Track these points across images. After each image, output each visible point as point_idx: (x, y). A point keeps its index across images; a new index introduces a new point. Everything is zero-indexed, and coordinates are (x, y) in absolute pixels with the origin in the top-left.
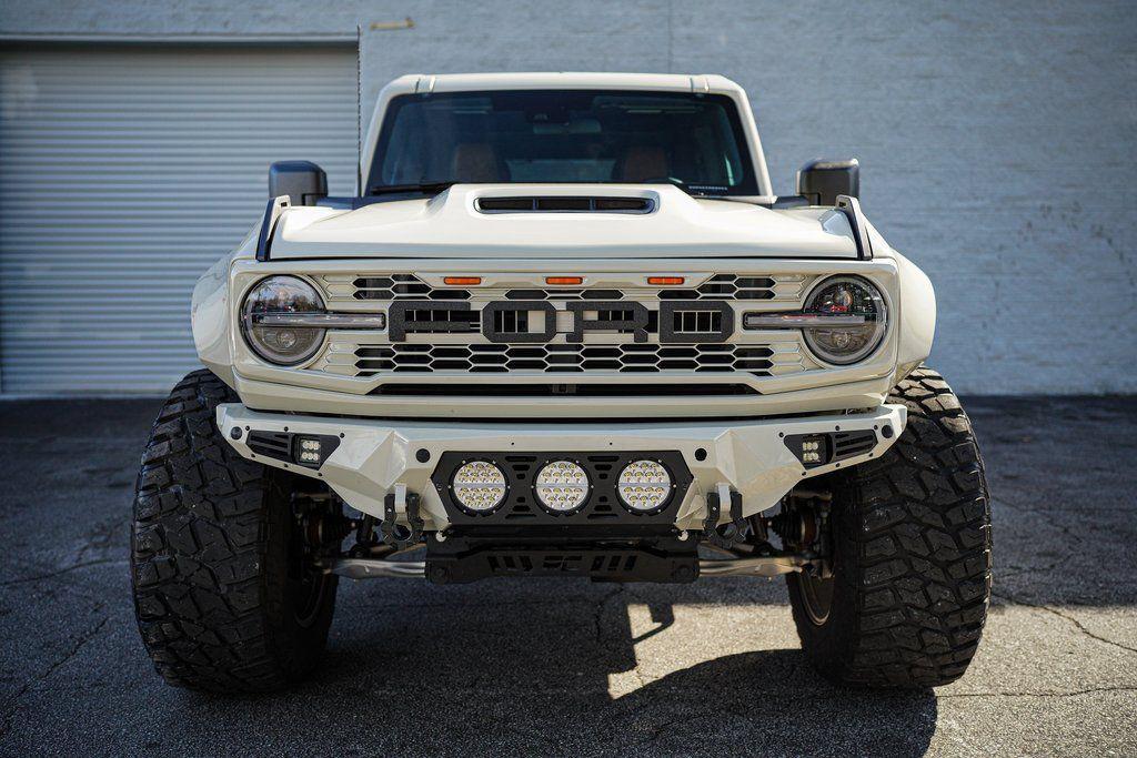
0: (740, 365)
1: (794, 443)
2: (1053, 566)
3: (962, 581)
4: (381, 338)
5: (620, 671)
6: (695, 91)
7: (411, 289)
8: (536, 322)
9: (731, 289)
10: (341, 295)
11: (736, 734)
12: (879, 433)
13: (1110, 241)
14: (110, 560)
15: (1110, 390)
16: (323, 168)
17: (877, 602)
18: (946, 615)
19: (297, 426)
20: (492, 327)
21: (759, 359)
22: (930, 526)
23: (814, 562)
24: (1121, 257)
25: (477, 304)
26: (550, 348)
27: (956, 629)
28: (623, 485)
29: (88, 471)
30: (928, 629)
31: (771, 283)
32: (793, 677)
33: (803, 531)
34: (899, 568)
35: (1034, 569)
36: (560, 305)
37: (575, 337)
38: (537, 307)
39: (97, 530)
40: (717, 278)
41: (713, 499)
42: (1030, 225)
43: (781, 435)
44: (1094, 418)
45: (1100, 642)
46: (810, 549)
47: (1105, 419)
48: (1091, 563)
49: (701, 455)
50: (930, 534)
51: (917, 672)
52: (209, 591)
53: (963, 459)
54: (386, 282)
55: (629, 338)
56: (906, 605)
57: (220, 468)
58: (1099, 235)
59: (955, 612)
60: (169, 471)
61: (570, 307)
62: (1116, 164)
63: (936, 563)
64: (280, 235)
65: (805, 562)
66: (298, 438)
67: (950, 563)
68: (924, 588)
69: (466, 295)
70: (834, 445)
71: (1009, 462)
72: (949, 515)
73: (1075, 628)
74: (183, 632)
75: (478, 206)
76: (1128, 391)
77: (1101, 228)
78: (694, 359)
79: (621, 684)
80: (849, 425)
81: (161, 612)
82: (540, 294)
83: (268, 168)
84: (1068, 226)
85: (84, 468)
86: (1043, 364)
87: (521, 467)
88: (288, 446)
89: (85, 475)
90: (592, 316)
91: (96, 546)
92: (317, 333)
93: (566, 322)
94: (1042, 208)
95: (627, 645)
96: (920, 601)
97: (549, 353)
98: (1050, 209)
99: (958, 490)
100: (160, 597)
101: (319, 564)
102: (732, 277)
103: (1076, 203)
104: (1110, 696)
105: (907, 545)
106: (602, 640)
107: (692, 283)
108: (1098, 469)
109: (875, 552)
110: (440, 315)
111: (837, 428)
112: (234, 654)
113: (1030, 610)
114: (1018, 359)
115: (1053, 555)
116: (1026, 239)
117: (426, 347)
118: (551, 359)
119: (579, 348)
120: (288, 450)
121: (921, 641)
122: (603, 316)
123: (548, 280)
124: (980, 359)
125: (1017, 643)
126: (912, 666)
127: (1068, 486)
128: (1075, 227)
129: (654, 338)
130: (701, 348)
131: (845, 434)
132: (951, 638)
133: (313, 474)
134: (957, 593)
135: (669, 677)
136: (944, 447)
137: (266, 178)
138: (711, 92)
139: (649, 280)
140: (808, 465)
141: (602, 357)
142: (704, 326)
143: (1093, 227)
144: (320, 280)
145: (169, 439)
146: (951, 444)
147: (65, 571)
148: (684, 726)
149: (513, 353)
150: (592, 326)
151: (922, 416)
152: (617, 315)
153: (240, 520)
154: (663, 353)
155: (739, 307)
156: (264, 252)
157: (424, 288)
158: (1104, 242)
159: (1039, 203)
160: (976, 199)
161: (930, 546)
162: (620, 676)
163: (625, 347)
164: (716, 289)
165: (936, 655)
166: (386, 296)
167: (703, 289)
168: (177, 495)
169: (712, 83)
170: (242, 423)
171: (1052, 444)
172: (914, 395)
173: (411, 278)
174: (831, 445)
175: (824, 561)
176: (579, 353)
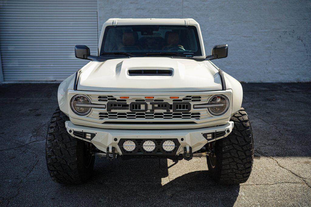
0: (192, 117)
1: (205, 135)
2: (274, 144)
3: (246, 163)
4: (105, 111)
5: (164, 177)
6: (186, 25)
7: (112, 99)
8: (143, 107)
9: (190, 99)
10: (95, 100)
11: (191, 196)
12: (226, 132)
13: (302, 41)
14: (38, 141)
15: (299, 81)
16: (88, 47)
17: (225, 168)
18: (242, 170)
19: (85, 130)
20: (132, 108)
21: (197, 116)
22: (238, 150)
23: (212, 153)
24: (305, 45)
25: (128, 103)
26: (146, 113)
27: (244, 174)
28: (164, 146)
29: (29, 110)
30: (237, 173)
31: (200, 97)
32: (206, 179)
33: (209, 145)
34: (231, 160)
35: (269, 144)
36: (148, 103)
37: (152, 111)
38: (143, 104)
39: (34, 131)
40: (187, 97)
41: (185, 148)
42: (280, 36)
43: (202, 133)
44: (293, 92)
45: (282, 168)
46: (211, 150)
47: (296, 92)
48: (284, 143)
49: (182, 139)
50: (239, 152)
51: (235, 182)
52: (65, 165)
53: (248, 133)
54: (106, 97)
55: (165, 111)
56: (232, 168)
57: (66, 135)
58: (299, 39)
59: (244, 170)
60: (54, 136)
61: (151, 104)
62: (305, 19)
63: (240, 159)
64: (79, 83)
65: (210, 153)
66: (85, 133)
67: (243, 159)
68: (236, 165)
69: (125, 101)
70: (215, 135)
71: (268, 108)
72: (243, 147)
73: (276, 164)
74: (59, 174)
75: (128, 73)
76: (304, 81)
77: (300, 37)
78: (181, 116)
79: (165, 181)
80: (219, 130)
81: (54, 169)
82: (144, 100)
83: (74, 47)
84: (291, 37)
85: (29, 109)
86: (282, 74)
87: (139, 142)
88: (83, 135)
89: (29, 111)
90: (156, 106)
91: (34, 136)
92: (89, 109)
93: (150, 107)
94: (284, 32)
95: (166, 169)
96: (235, 167)
97: (146, 114)
98: (286, 32)
99: (246, 141)
100: (53, 166)
101: (91, 153)
102: (190, 96)
103: (293, 30)
104: (281, 185)
105: (233, 155)
106: (160, 167)
107: (180, 98)
108: (291, 110)
109: (225, 156)
110: (119, 105)
111: (216, 131)
112: (72, 178)
113: (266, 158)
114: (275, 73)
115: (275, 140)
116: (279, 40)
117: (116, 113)
118: (146, 116)
119: (153, 113)
120: (83, 136)
121: (236, 176)
122: (159, 106)
123: (145, 97)
124: (265, 73)
125: (262, 169)
126: (234, 181)
127: (282, 116)
128: (293, 37)
129: (171, 111)
130: (183, 113)
131: (218, 132)
132: (243, 175)
133: (89, 141)
134: (244, 166)
135: (176, 179)
136: (243, 130)
137: (74, 49)
138: (190, 25)
139: (170, 97)
140: (208, 140)
141: (159, 115)
142: (184, 108)
143: (298, 37)
144: (90, 96)
145: (53, 128)
146: (245, 130)
147: (27, 144)
148: (179, 194)
149: (137, 114)
150: (156, 108)
151: (238, 122)
152: (162, 106)
153: (72, 148)
154: (173, 114)
155: (192, 103)
156: (75, 88)
157: (115, 99)
158: (300, 41)
159: (283, 30)
160: (266, 29)
161: (238, 155)
162: (164, 179)
163: (165, 113)
164: (187, 99)
165: (239, 179)
166: (106, 101)
167: (184, 99)
168: (56, 142)
169: (190, 21)
170: (72, 129)
171: (280, 101)
172: (237, 116)
173: (112, 97)
174: (214, 135)
175: (214, 153)
176: (153, 114)
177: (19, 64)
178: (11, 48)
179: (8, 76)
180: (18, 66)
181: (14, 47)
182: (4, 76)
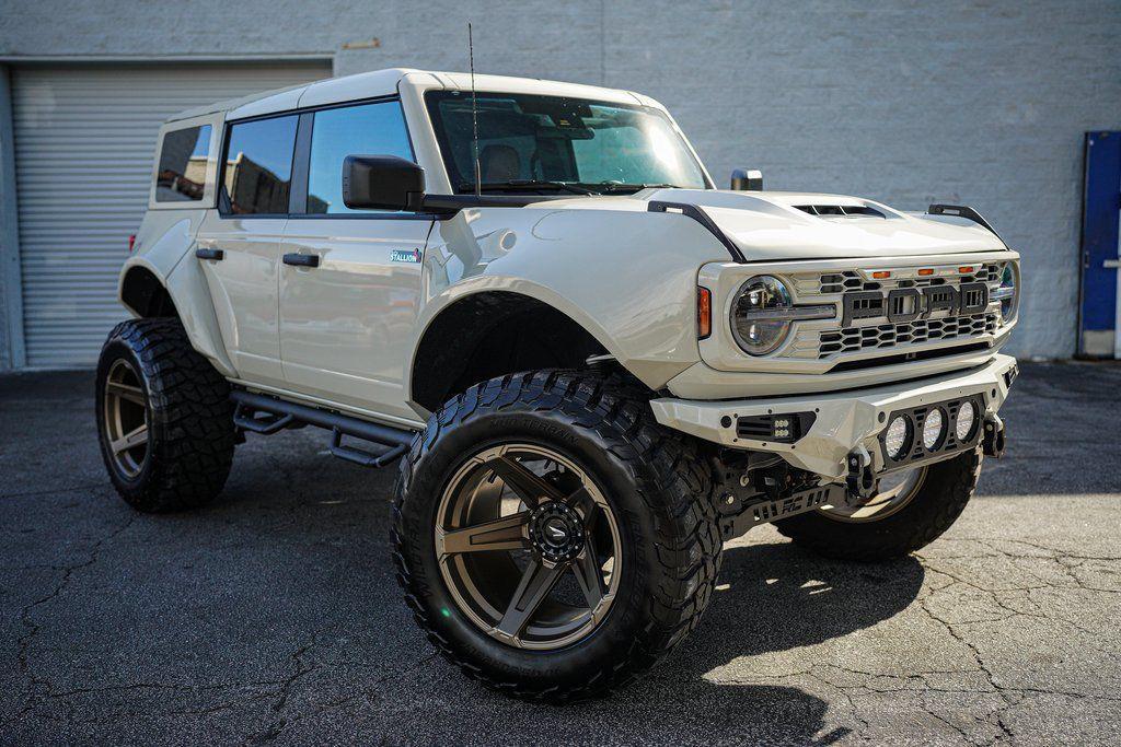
4: (835, 325)
9: (985, 274)
10: (810, 290)
19: (778, 407)
20: (892, 311)
25: (886, 293)
26: (914, 324)
36: (920, 291)
37: (926, 314)
38: (910, 294)
49: (994, 393)
55: (947, 313)
61: (924, 293)
69: (879, 287)
78: (970, 325)
82: (912, 284)
97: (915, 328)
107: (975, 271)
110: (865, 303)
117: (857, 330)
118: (914, 335)
119: (925, 323)
122: (935, 298)
123: (919, 272)
130: (974, 317)
133: (786, 447)
139: (960, 269)
144: (792, 277)
149: (897, 330)
150: (933, 305)
152: (941, 298)
154: (960, 323)
155: (989, 286)
156: (739, 255)
163: (945, 320)
166: (838, 289)
167: (979, 274)
170: (730, 412)
176: (927, 327)
177: (77, 311)
178: (53, 260)
179: (39, 349)
180: (74, 315)
181: (66, 255)
182: (27, 349)
